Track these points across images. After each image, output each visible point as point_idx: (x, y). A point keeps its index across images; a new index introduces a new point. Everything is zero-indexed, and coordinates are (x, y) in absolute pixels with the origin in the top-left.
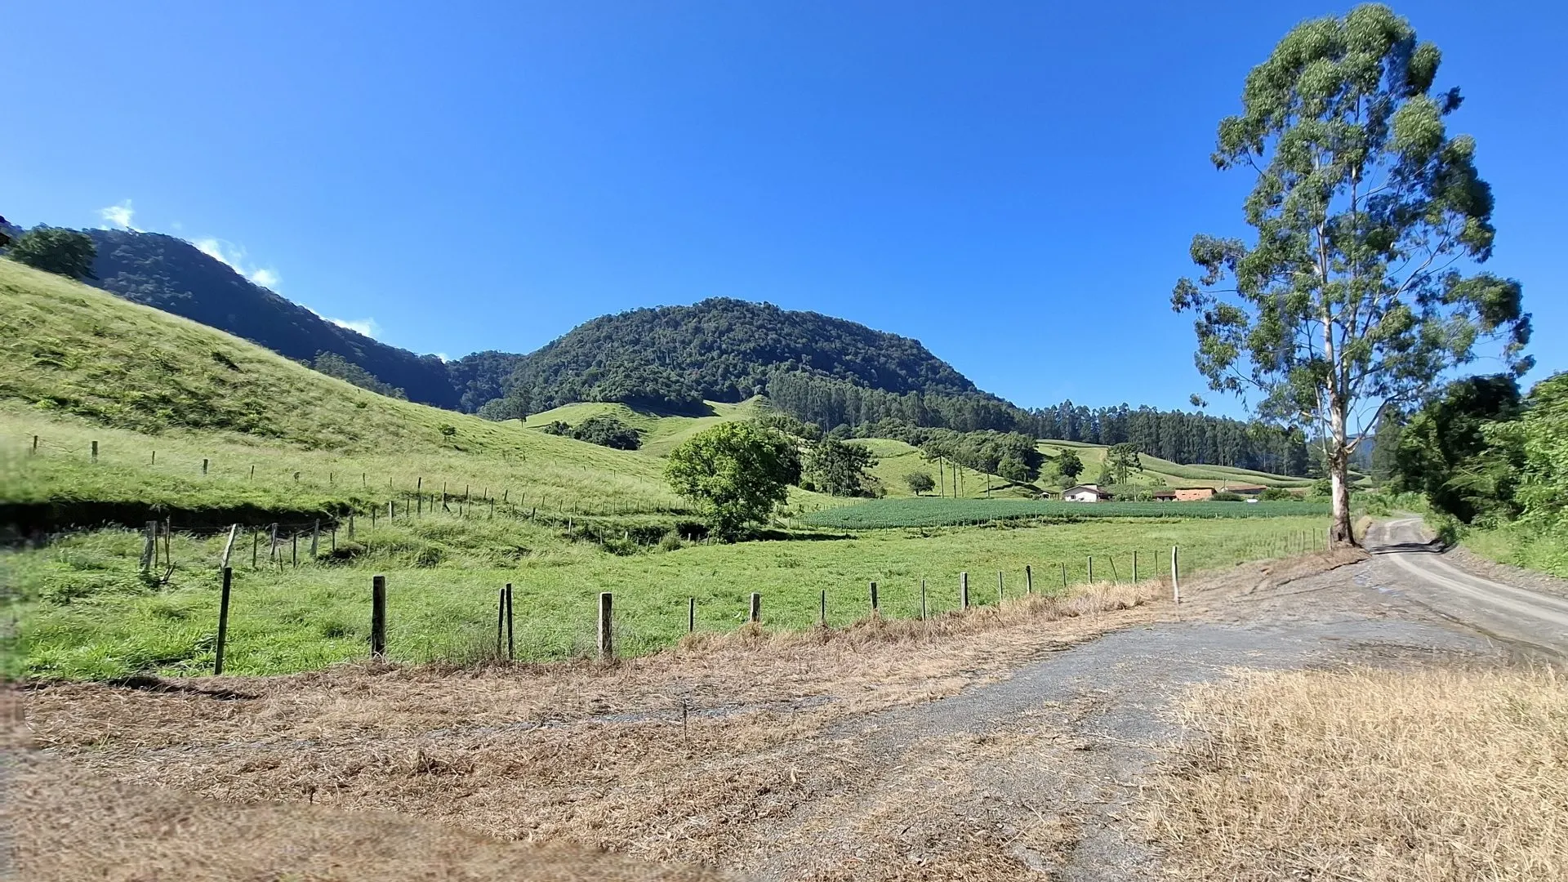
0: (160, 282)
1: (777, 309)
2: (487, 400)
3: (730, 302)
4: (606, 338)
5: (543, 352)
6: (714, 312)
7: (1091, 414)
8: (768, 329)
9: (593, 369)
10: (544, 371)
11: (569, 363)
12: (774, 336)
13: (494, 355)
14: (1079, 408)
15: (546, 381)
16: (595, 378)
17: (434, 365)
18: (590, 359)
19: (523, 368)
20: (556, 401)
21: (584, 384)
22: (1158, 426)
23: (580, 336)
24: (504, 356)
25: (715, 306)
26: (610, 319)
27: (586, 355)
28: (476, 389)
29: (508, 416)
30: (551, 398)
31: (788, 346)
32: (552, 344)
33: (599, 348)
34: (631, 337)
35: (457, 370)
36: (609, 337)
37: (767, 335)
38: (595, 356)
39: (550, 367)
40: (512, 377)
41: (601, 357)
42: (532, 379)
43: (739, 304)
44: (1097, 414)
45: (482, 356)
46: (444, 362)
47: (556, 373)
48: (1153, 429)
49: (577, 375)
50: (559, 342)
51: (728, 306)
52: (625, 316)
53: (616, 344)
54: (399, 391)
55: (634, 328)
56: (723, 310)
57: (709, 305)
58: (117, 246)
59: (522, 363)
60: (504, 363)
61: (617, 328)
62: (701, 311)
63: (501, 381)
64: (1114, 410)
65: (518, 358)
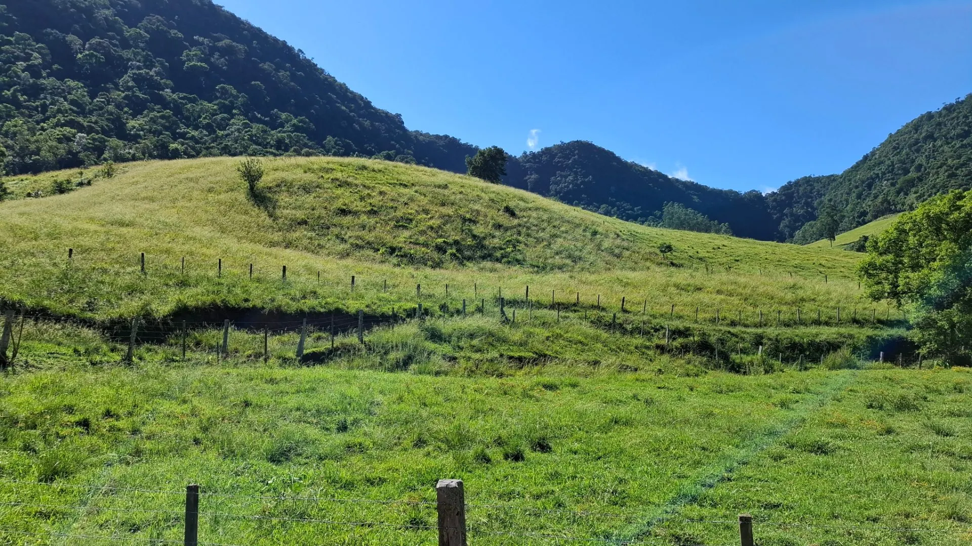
0: (576, 173)
2: (803, 224)
4: (926, 139)
5: (856, 168)
9: (912, 174)
10: (857, 187)
11: (884, 173)
13: (808, 181)
15: (859, 196)
16: (911, 183)
17: (756, 198)
18: (908, 166)
19: (836, 188)
20: (869, 217)
21: (898, 193)
23: (894, 143)
24: (818, 180)
26: (930, 116)
27: (903, 162)
28: (792, 215)
29: (821, 236)
30: (864, 214)
32: (866, 158)
33: (918, 151)
34: (958, 130)
35: (775, 200)
36: (930, 137)
38: (913, 161)
39: (863, 182)
40: (825, 199)
41: (921, 160)
42: (845, 196)
45: (797, 183)
46: (764, 195)
47: (870, 187)
49: (893, 185)
50: (873, 153)
52: (949, 109)
53: (939, 143)
54: (724, 226)
55: (961, 119)
58: (556, 154)
59: (834, 184)
60: (817, 186)
61: (939, 124)
63: (815, 204)
65: (832, 179)
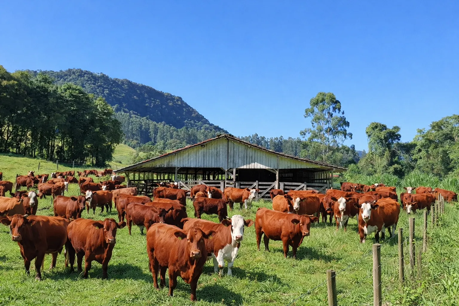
1: (108, 77)
3: (82, 71)
6: (73, 76)
7: (266, 140)
8: (104, 88)
12: (107, 92)
14: (261, 137)
22: (296, 148)
25: (74, 73)
31: (115, 97)
37: (103, 91)
43: (87, 73)
44: (269, 140)
48: (294, 149)
51: (82, 74)
56: (79, 75)
57: (70, 72)
62: (66, 75)
64: (277, 139)
